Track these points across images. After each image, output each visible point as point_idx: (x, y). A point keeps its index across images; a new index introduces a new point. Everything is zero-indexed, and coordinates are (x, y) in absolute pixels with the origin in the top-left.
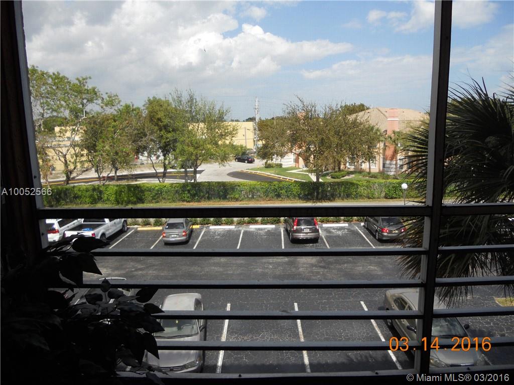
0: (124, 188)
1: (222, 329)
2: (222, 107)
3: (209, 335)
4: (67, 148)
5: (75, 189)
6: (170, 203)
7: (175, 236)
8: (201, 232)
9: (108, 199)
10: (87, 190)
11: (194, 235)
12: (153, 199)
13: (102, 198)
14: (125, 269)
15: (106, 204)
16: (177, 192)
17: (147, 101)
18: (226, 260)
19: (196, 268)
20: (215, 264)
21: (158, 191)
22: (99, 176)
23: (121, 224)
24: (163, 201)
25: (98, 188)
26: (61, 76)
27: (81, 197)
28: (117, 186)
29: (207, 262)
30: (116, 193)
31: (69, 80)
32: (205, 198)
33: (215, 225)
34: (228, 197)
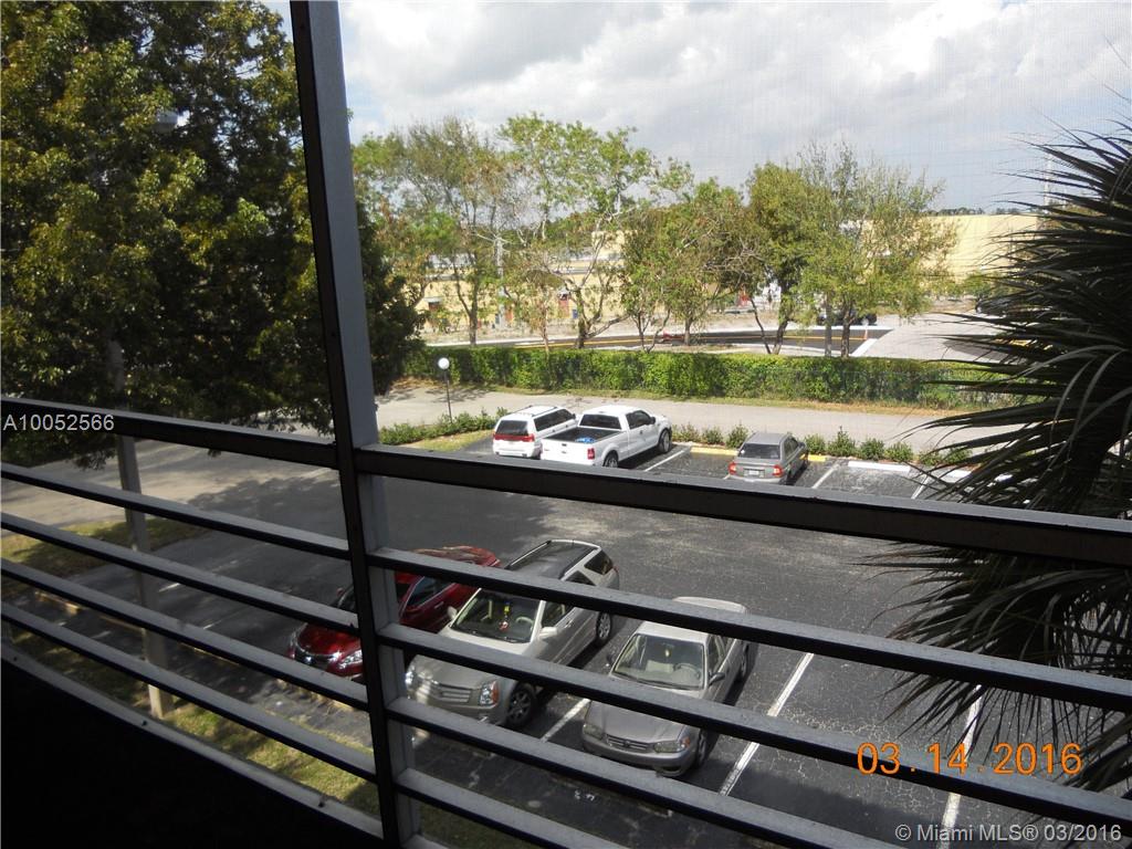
0: (686, 361)
1: (778, 694)
2: (922, 181)
3: (744, 699)
4: (582, 276)
5: (594, 357)
6: (782, 399)
7: (757, 473)
8: (824, 472)
9: (654, 382)
10: (615, 361)
11: (806, 475)
12: (746, 389)
13: (642, 379)
14: (634, 529)
15: (650, 391)
16: (799, 376)
17: (752, 174)
18: (856, 544)
19: (779, 551)
20: (824, 550)
21: (757, 371)
22: (642, 336)
23: (657, 437)
24: (768, 395)
25: (637, 359)
26: (584, 128)
27: (603, 374)
28: (675, 355)
29: (810, 541)
30: (671, 370)
31: (597, 137)
32: (862, 396)
33: (864, 459)
34: (918, 397)
